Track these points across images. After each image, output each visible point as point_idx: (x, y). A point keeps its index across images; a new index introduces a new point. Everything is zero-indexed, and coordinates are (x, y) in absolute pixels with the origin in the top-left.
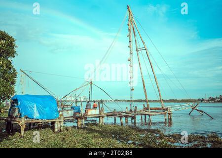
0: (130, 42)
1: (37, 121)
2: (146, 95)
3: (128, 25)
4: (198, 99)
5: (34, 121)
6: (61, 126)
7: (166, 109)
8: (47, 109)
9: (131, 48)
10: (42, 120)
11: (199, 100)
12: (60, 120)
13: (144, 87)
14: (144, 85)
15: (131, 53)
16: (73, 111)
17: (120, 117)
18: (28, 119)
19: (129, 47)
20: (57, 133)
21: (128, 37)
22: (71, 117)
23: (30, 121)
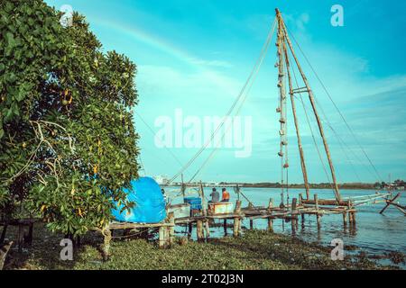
0: (280, 76)
1: (129, 226)
2: (305, 176)
3: (278, 45)
4: (374, 183)
5: (125, 227)
6: (170, 235)
7: (346, 204)
8: (147, 203)
9: (283, 89)
10: (138, 223)
11: (377, 184)
12: (169, 224)
13: (303, 160)
14: (302, 157)
15: (282, 98)
16: (189, 208)
17: (268, 218)
18: (114, 222)
19: (279, 86)
20: (163, 247)
21: (277, 68)
22: (186, 218)
23: (119, 227)
